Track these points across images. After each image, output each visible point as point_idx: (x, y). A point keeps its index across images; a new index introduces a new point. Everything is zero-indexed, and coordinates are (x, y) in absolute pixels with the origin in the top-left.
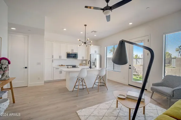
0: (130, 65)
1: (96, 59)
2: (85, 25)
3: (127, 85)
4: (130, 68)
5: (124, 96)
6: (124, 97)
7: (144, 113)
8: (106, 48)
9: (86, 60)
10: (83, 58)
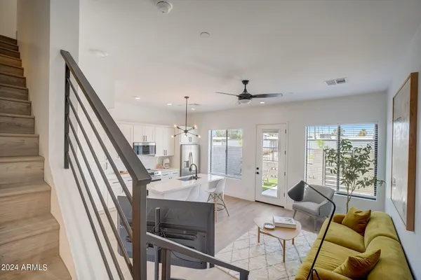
0: (258, 169)
1: (191, 154)
2: (187, 97)
3: (253, 202)
4: (258, 173)
5: (271, 225)
6: (272, 227)
7: (293, 243)
8: (210, 131)
9: (170, 157)
10: (165, 151)
